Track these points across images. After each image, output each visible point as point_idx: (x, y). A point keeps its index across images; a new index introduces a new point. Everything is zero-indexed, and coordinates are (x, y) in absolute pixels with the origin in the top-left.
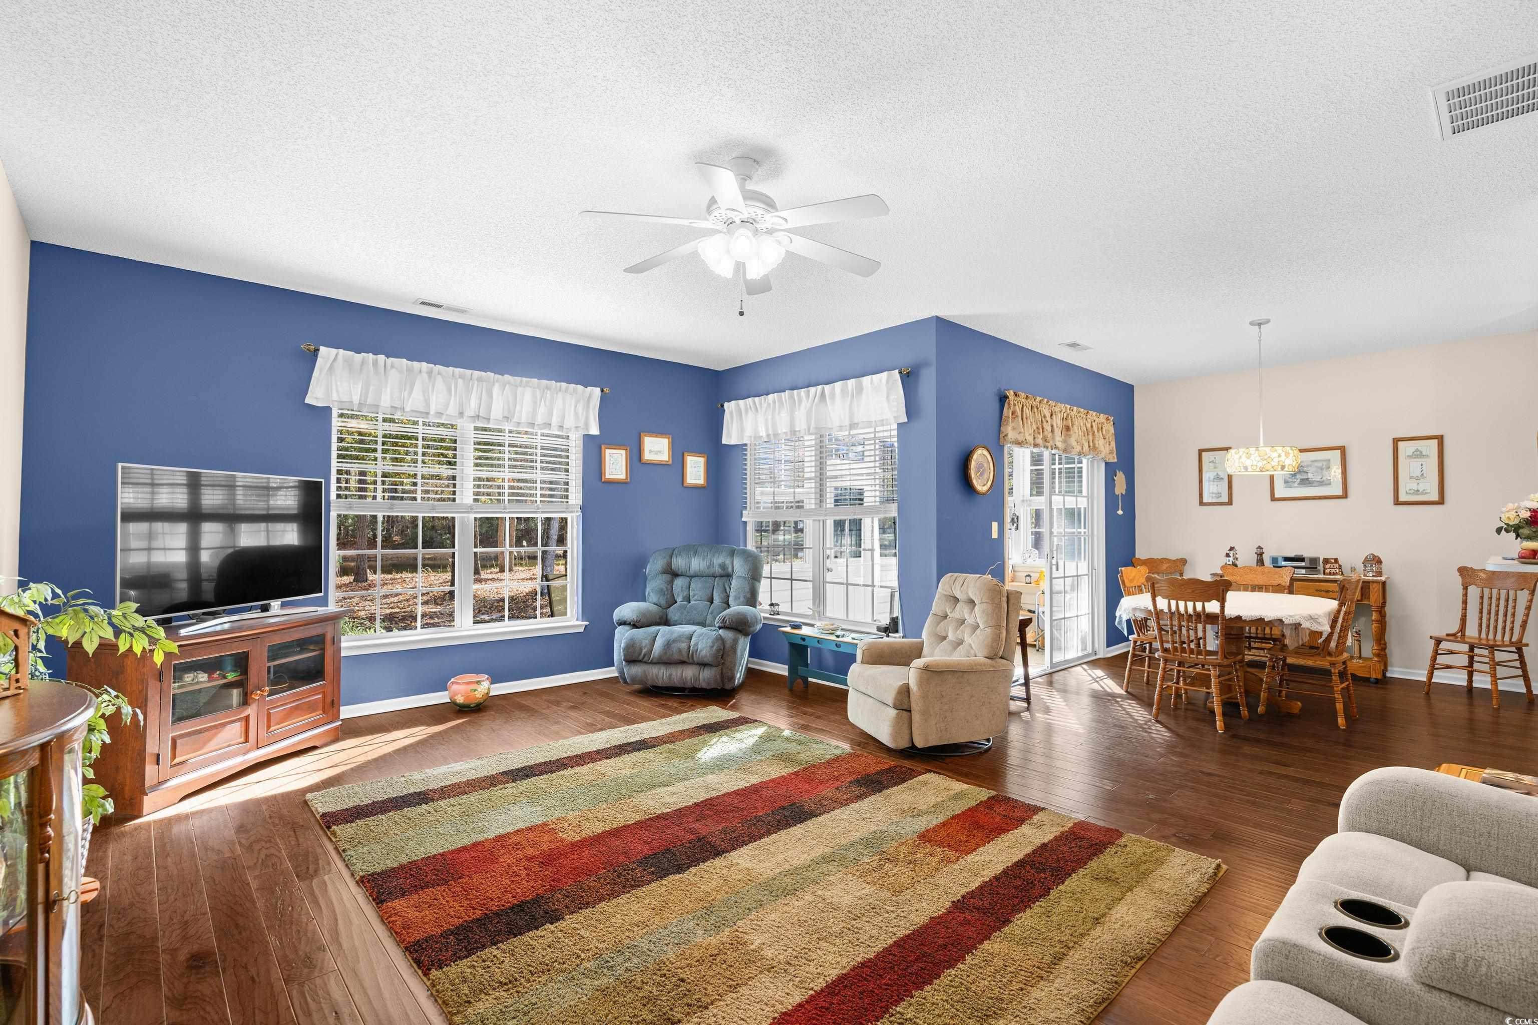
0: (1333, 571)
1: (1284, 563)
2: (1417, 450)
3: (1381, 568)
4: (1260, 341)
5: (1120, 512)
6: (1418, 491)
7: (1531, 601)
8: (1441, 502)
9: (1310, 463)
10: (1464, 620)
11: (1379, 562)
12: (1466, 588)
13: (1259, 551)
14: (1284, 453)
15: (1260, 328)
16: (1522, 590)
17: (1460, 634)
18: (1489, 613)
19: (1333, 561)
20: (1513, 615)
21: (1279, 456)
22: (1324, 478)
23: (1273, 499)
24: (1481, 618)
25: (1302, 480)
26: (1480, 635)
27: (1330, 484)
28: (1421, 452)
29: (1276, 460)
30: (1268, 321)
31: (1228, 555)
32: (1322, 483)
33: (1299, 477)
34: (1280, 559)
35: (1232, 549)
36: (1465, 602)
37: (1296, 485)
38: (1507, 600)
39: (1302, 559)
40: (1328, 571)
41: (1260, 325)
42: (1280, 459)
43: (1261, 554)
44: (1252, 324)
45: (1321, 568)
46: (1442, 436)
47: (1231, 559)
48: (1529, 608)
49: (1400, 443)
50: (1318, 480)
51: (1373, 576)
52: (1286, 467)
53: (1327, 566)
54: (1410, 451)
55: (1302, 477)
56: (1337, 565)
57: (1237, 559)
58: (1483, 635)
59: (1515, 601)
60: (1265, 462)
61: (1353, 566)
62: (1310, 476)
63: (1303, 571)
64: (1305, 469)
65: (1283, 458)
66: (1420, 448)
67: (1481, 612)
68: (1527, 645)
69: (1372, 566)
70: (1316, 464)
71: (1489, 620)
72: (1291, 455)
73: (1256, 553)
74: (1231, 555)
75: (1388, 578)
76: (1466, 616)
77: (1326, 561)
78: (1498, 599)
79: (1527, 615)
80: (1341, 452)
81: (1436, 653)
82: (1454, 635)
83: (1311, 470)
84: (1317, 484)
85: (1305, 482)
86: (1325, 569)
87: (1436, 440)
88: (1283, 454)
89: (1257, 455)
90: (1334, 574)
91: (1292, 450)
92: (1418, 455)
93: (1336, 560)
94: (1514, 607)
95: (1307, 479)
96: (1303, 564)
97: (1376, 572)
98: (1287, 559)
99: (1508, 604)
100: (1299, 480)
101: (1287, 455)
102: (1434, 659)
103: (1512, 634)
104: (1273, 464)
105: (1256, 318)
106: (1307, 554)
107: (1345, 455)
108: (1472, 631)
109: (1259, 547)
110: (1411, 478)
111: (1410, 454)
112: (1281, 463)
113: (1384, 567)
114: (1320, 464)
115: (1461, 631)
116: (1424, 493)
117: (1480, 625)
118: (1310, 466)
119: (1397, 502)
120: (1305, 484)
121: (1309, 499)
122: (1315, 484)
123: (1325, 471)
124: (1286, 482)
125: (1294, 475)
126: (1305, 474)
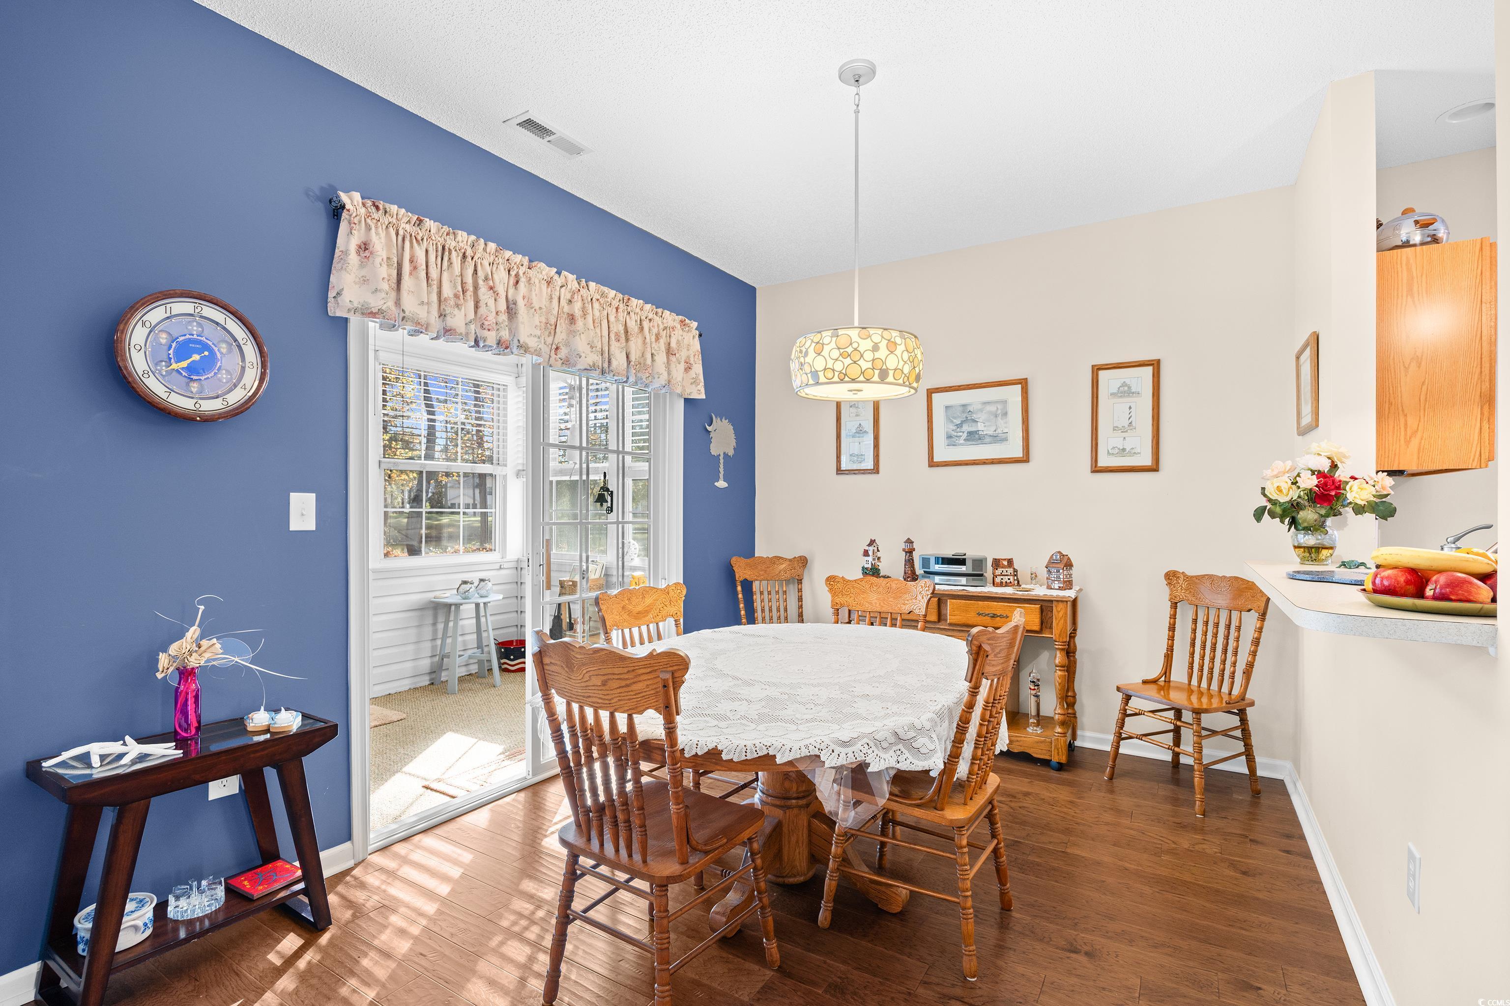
0: (1006, 579)
1: (938, 567)
2: (1124, 384)
3: (1071, 575)
4: (857, 112)
5: (721, 484)
6: (1124, 450)
7: (1260, 630)
8: (1154, 468)
9: (980, 406)
10: (1169, 657)
11: (1069, 565)
12: (1174, 606)
13: (909, 547)
14: (885, 342)
15: (859, 87)
16: (1249, 610)
17: (1163, 679)
18: (1204, 647)
19: (1005, 563)
20: (1236, 653)
21: (876, 348)
22: (999, 431)
23: (932, 464)
24: (1192, 654)
25: (970, 433)
26: (1190, 681)
27: (1006, 439)
28: (1129, 388)
29: (869, 356)
31: (866, 553)
32: (997, 439)
33: (966, 428)
34: (932, 561)
35: (872, 542)
36: (1172, 628)
37: (962, 441)
38: (1228, 627)
39: (962, 561)
40: (998, 580)
42: (877, 355)
43: (910, 552)
45: (989, 572)
46: (1158, 361)
47: (870, 559)
48: (1256, 642)
49: (1101, 373)
50: (991, 433)
51: (1060, 588)
52: (891, 373)
53: (998, 572)
54: (1114, 387)
55: (971, 429)
56: (1010, 571)
57: (879, 558)
58: (1194, 682)
59: (1239, 628)
60: (848, 361)
61: (1034, 571)
62: (980, 426)
63: (963, 580)
64: (974, 416)
65: (883, 353)
66: (1128, 382)
67: (1193, 644)
68: (1252, 704)
69: (1058, 571)
70: (989, 408)
71: (1202, 658)
72: (900, 349)
73: (904, 550)
74: (870, 553)
75: (1081, 590)
76: (1172, 650)
77: (997, 563)
78: (1217, 625)
79: (1254, 654)
80: (1022, 388)
81: (1125, 714)
82: (1154, 682)
83: (981, 417)
84: (990, 439)
85: (974, 437)
86: (995, 576)
87: (1151, 368)
88: (883, 345)
89: (833, 345)
90: (1007, 585)
91: (902, 337)
92: (1126, 391)
93: (1010, 562)
94: (1237, 639)
95: (976, 432)
96: (963, 569)
97: (1065, 582)
98: (943, 560)
99: (1229, 633)
100: (965, 434)
101: (892, 346)
102: (1121, 725)
103: (1232, 683)
104: (865, 365)
106: (971, 552)
107: (1026, 393)
108: (1179, 674)
109: (910, 541)
110: (1115, 429)
111: (1115, 391)
112: (879, 364)
113: (1075, 571)
114: (992, 408)
115: (1165, 673)
116: (1133, 453)
117: (1191, 667)
118: (981, 410)
119: (1096, 469)
120: (973, 440)
121: (977, 464)
122: (988, 440)
123: (999, 418)
124: (949, 437)
125: (959, 426)
126: (974, 424)
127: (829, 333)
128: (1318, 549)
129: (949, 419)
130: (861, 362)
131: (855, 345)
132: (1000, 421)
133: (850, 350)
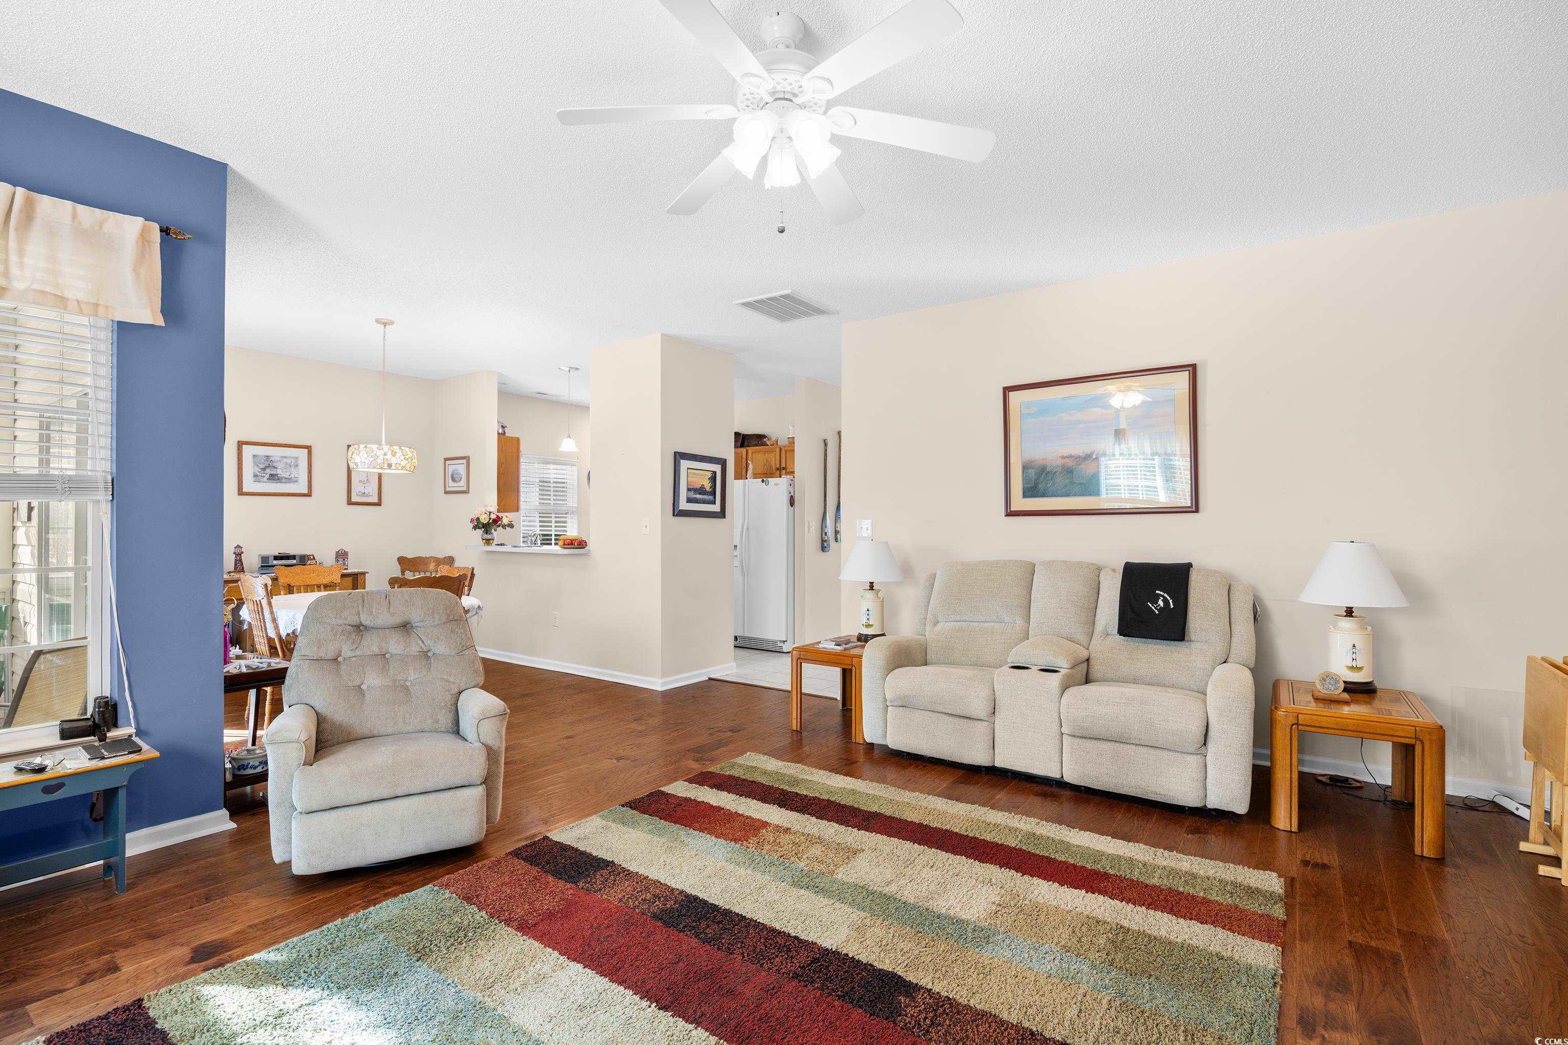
1: (275, 562)
3: (348, 562)
6: (365, 493)
8: (379, 504)
9: (279, 459)
11: (347, 556)
13: (238, 551)
15: (385, 328)
21: (385, 454)
22: (292, 475)
23: (241, 493)
25: (271, 475)
27: (297, 481)
29: (382, 457)
30: (392, 323)
32: (289, 480)
33: (268, 471)
34: (268, 557)
37: (266, 480)
39: (294, 557)
41: (385, 324)
42: (386, 457)
43: (239, 554)
44: (377, 321)
50: (286, 476)
52: (393, 465)
53: (310, 563)
55: (272, 473)
61: (328, 561)
62: (279, 471)
64: (275, 464)
65: (389, 456)
69: (344, 560)
70: (285, 460)
72: (398, 455)
73: (235, 553)
80: (308, 451)
83: (280, 466)
84: (286, 480)
85: (273, 478)
88: (389, 453)
93: (314, 558)
95: (276, 475)
96: (294, 562)
98: (276, 558)
100: (268, 475)
101: (394, 454)
105: (384, 316)
107: (311, 454)
109: (238, 547)
110: (361, 479)
114: (288, 461)
116: (368, 496)
118: (280, 461)
119: (350, 503)
120: (274, 480)
121: (278, 495)
122: (284, 480)
123: (292, 468)
124: (255, 476)
125: (264, 469)
126: (274, 469)
127: (364, 446)
128: (488, 540)
129: (256, 464)
130: (378, 460)
131: (375, 452)
132: (293, 469)
133: (372, 454)
